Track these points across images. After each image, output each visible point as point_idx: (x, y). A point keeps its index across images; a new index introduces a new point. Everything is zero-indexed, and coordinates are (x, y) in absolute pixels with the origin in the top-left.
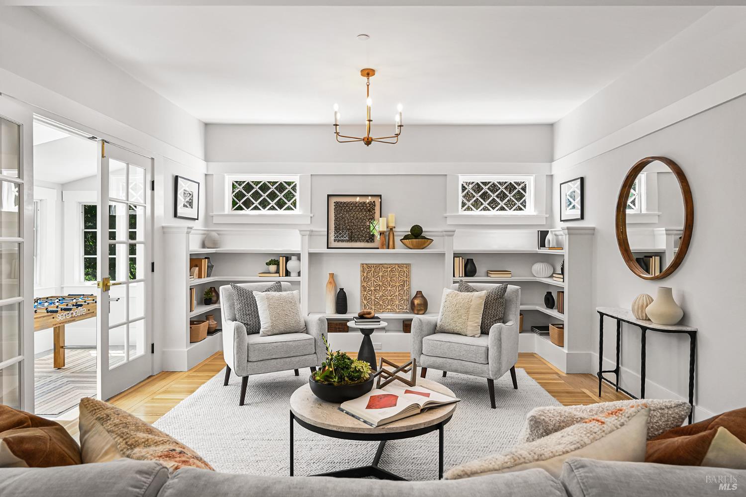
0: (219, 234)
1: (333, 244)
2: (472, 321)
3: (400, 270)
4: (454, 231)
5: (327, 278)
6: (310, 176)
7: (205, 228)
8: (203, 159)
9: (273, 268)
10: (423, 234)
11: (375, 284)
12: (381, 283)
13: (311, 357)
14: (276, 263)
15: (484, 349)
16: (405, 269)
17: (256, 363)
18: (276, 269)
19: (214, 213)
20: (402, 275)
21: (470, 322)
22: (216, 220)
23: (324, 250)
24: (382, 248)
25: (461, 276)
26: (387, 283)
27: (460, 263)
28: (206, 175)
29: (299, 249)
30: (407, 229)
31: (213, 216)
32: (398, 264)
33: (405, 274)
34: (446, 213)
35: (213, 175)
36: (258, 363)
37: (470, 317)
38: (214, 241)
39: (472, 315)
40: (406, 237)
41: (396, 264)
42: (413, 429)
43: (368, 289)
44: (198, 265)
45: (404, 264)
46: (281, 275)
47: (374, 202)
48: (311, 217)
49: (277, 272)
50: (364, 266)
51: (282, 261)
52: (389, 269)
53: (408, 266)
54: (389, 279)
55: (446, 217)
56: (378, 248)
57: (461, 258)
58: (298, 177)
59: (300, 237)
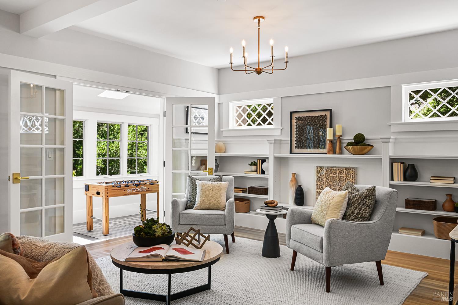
0: (224, 144)
1: (295, 150)
2: (330, 216)
3: (347, 172)
4: (390, 138)
5: (291, 177)
6: (280, 98)
7: (218, 139)
8: (217, 93)
9: (254, 168)
10: (366, 142)
11: (327, 183)
12: (331, 183)
13: (221, 227)
14: (255, 164)
15: (320, 239)
16: (351, 172)
17: (183, 226)
18: (256, 168)
19: (223, 129)
20: (348, 177)
21: (328, 216)
22: (224, 134)
23: (288, 155)
24: (329, 154)
25: (400, 180)
26: (336, 183)
27: (398, 168)
28: (219, 103)
29: (268, 154)
30: (349, 138)
31: (222, 131)
32: (346, 168)
33: (351, 176)
34: (390, 122)
35: (222, 103)
36: (185, 226)
37: (328, 212)
38: (219, 148)
39: (331, 210)
40: (349, 144)
41: (344, 167)
42: (143, 268)
43: (321, 187)
44: (205, 164)
45: (350, 168)
46: (258, 173)
47: (325, 115)
48: (281, 130)
49: (256, 171)
50: (318, 168)
51: (259, 163)
52: (338, 172)
53: (354, 169)
54: (338, 180)
55: (390, 125)
56: (326, 154)
57: (399, 163)
58: (273, 99)
59: (268, 145)
